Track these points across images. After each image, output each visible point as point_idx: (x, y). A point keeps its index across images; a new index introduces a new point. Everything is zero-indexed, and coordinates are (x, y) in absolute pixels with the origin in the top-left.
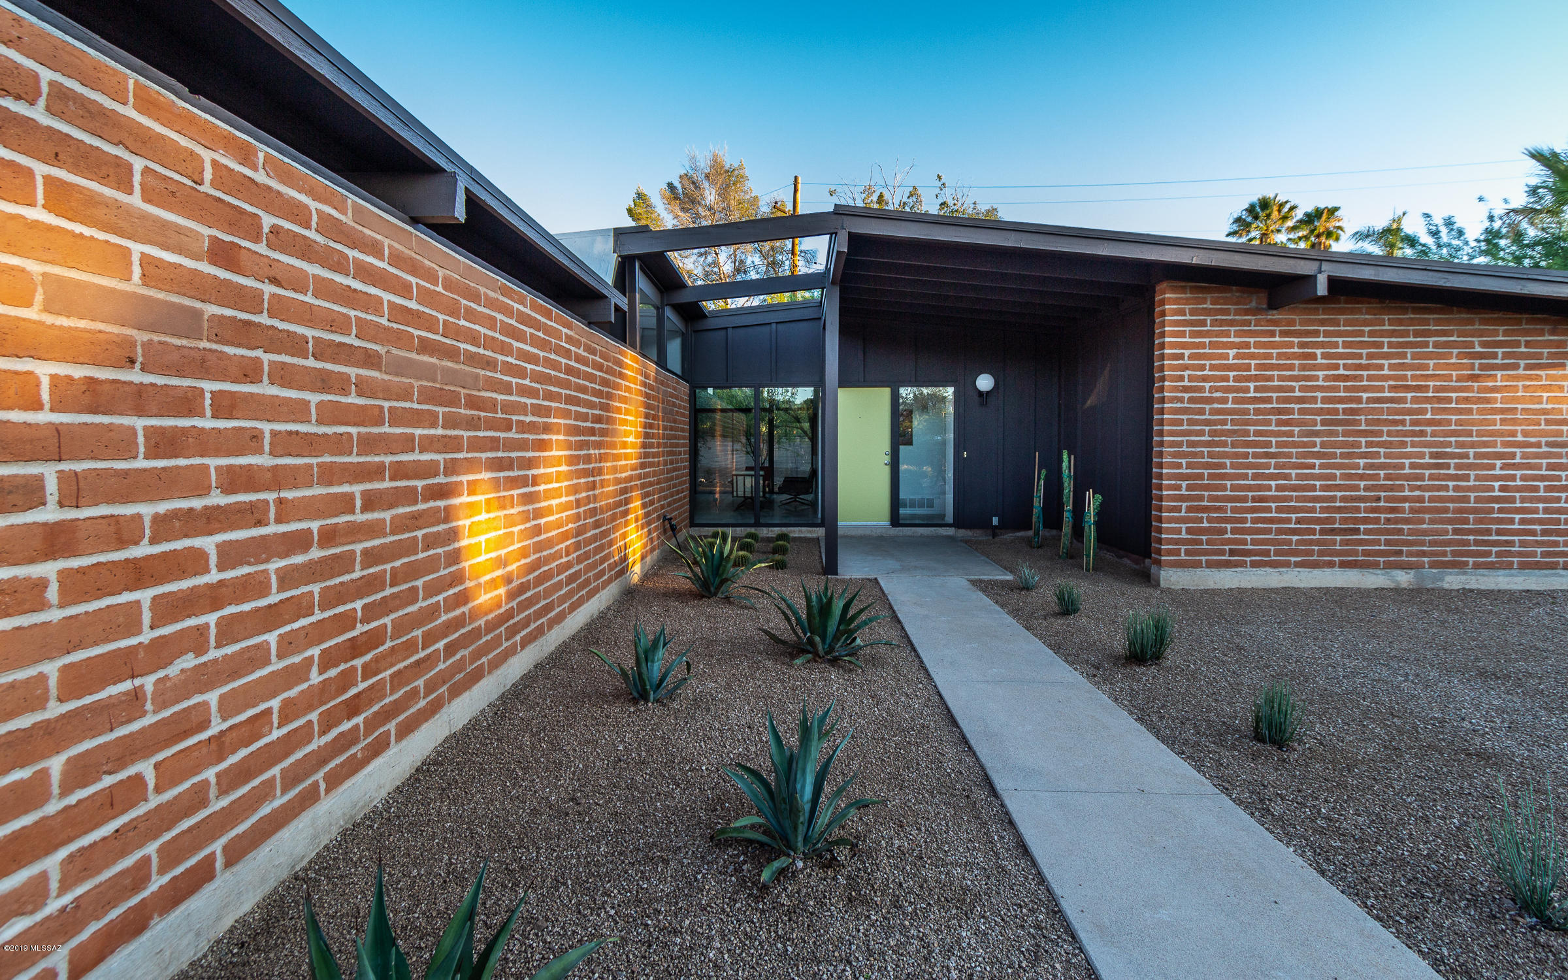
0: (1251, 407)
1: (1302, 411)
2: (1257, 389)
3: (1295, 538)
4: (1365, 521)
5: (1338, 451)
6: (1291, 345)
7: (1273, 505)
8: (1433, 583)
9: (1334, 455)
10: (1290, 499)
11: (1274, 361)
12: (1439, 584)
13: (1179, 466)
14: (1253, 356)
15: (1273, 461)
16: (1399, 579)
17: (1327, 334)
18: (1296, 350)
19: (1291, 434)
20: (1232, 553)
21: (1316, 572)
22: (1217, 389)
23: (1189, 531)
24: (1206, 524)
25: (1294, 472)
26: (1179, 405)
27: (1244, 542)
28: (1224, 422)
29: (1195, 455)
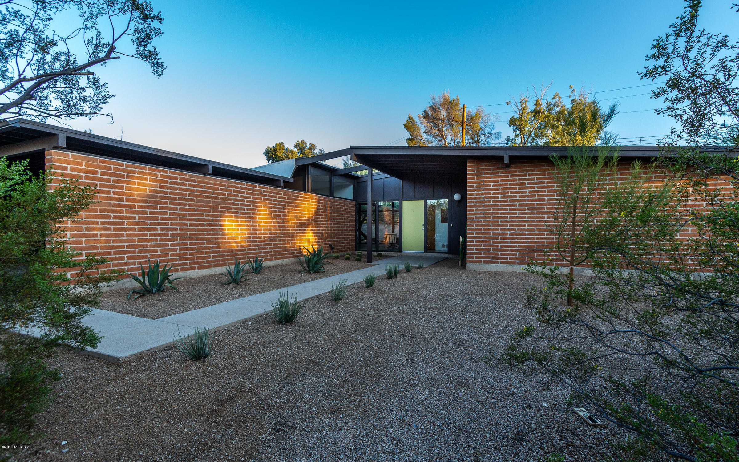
0: (500, 204)
1: (520, 205)
2: (502, 197)
3: (518, 253)
4: (547, 247)
5: (535, 220)
6: (515, 180)
7: (509, 241)
8: (578, 273)
9: (533, 222)
10: (516, 238)
11: (509, 187)
12: (581, 273)
13: (473, 226)
14: (500, 185)
15: (509, 224)
16: (563, 270)
17: (530, 175)
18: (517, 182)
19: (516, 214)
20: (493, 258)
22: (487, 198)
23: (477, 249)
24: (483, 247)
25: (517, 228)
26: (472, 204)
27: (498, 254)
28: (490, 210)
29: (478, 222)
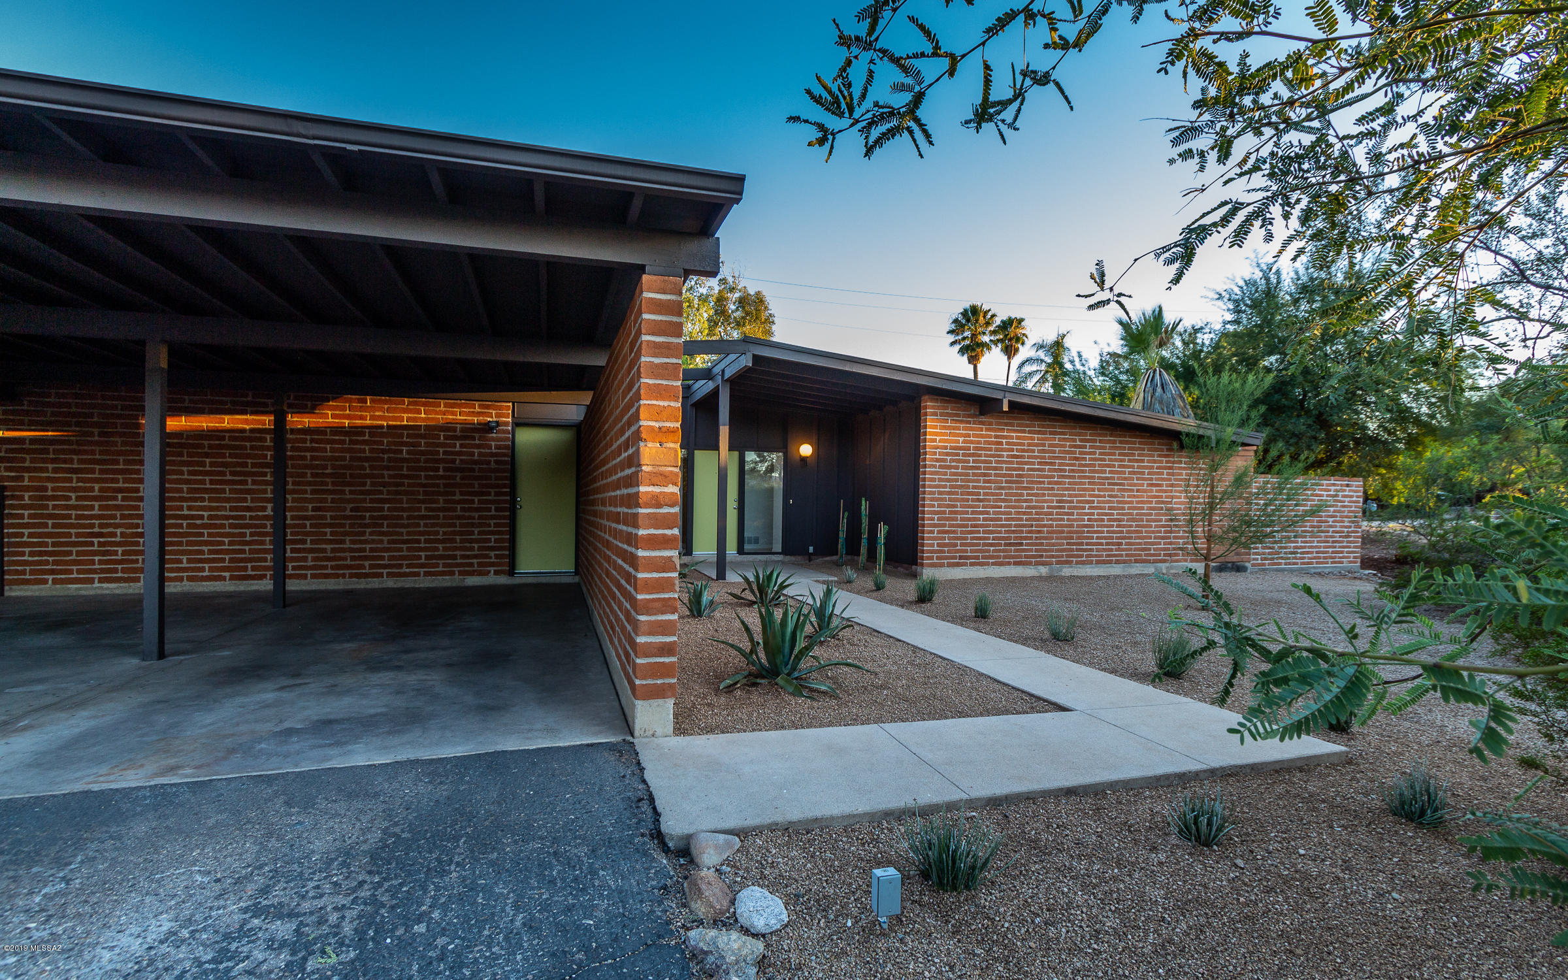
0: (971, 471)
1: (995, 475)
2: (973, 461)
3: (992, 548)
4: (1026, 538)
5: (1013, 498)
6: (991, 436)
7: (981, 529)
8: (1058, 573)
9: (1011, 501)
10: (990, 526)
11: (982, 446)
12: (1060, 573)
13: (934, 506)
14: (972, 442)
15: (981, 504)
16: (1041, 571)
17: (1007, 431)
18: (993, 439)
19: (990, 488)
20: (961, 558)
21: (1002, 568)
22: (953, 461)
23: (938, 545)
24: (947, 541)
25: (991, 510)
26: (934, 470)
27: (967, 551)
28: (957, 480)
29: (941, 499)
